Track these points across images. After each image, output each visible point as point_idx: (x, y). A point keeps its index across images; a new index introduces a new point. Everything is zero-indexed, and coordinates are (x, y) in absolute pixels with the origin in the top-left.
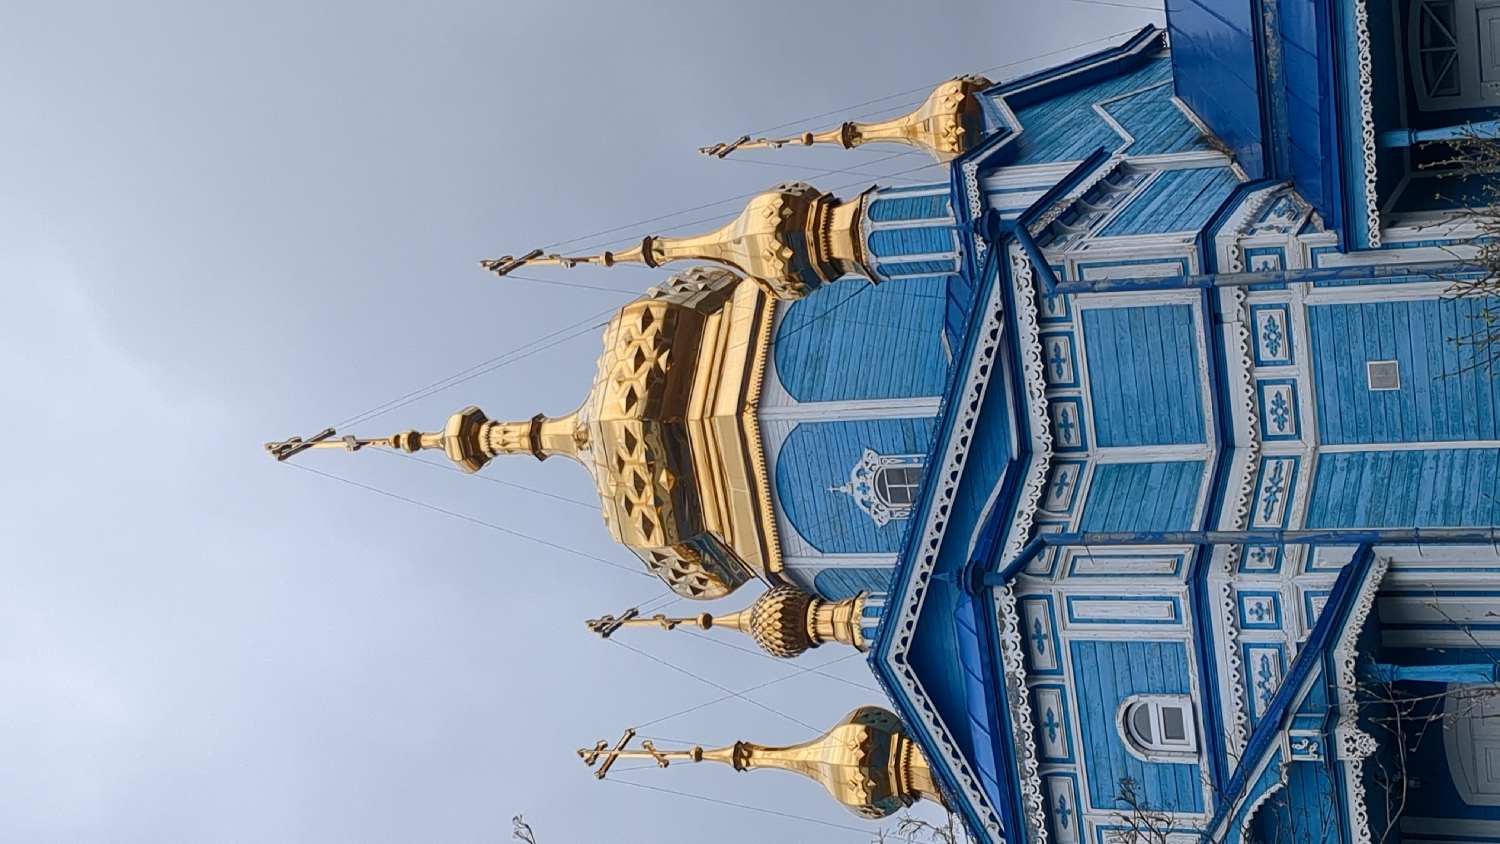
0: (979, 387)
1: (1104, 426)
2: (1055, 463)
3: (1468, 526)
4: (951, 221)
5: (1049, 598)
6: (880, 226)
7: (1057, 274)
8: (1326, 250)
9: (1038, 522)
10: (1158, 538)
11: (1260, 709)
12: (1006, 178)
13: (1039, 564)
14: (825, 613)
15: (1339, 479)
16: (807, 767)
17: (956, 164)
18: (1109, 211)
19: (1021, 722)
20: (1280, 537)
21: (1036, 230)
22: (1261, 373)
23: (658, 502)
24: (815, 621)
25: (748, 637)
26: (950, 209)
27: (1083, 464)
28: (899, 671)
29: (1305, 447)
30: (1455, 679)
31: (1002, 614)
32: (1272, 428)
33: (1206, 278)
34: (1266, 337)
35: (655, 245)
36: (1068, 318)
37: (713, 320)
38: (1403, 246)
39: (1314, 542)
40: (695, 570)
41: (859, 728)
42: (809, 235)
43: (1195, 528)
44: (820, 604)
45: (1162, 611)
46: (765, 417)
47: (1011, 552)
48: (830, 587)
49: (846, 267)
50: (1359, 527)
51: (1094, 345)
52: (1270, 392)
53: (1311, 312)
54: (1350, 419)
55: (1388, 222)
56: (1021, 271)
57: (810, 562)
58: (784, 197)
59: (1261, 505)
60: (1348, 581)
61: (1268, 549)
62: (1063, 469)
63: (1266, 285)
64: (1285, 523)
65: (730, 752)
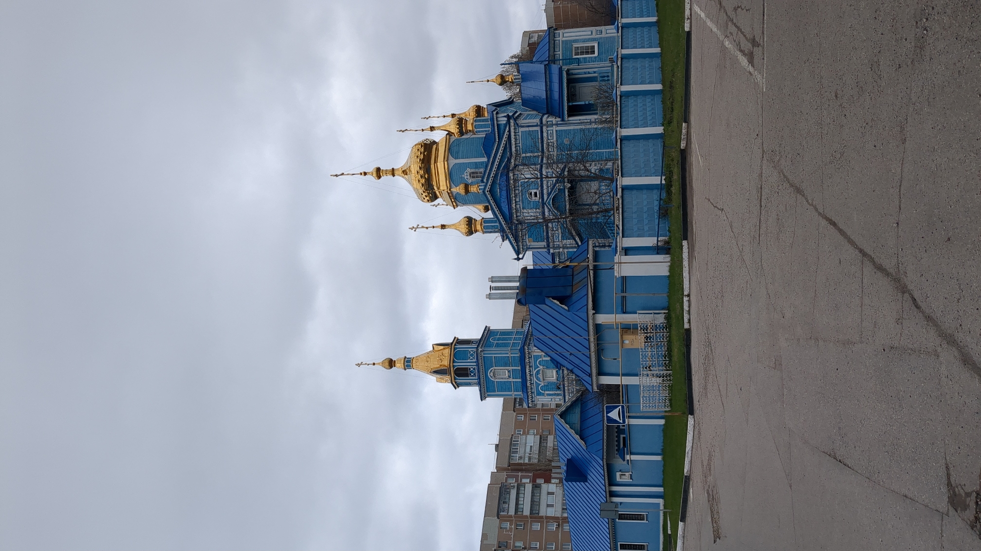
1: (524, 151)
2: (517, 156)
5: (518, 175)
7: (518, 124)
8: (559, 121)
9: (515, 163)
10: (534, 164)
13: (516, 169)
19: (513, 195)
21: (515, 118)
22: (549, 141)
27: (521, 156)
29: (555, 153)
32: (550, 150)
33: (541, 125)
34: (549, 134)
36: (519, 132)
38: (571, 120)
43: (539, 164)
47: (512, 167)
51: (523, 136)
52: (550, 144)
53: (556, 131)
55: (569, 116)
56: (512, 124)
63: (550, 126)
64: (553, 162)
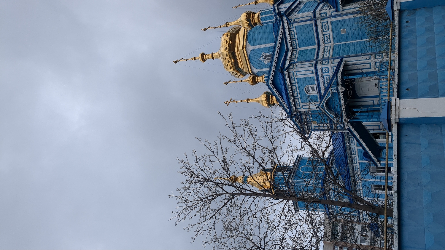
0: (280, 40)
1: (300, 45)
2: (292, 51)
3: (358, 54)
4: (273, 14)
5: (293, 72)
6: (262, 16)
7: (291, 21)
8: (333, 12)
9: (290, 61)
10: (309, 61)
11: (326, 85)
12: (281, 6)
13: (291, 67)
14: (259, 78)
15: (337, 49)
16: (258, 101)
17: (273, 5)
18: (298, 9)
19: (290, 91)
20: (328, 59)
21: (287, 14)
22: (324, 33)
23: (232, 64)
24: (257, 79)
25: (247, 83)
26: (273, 13)
27: (297, 51)
28: (271, 86)
29: (331, 44)
30: (356, 77)
31: (286, 75)
32: (326, 42)
33: (314, 19)
34: (325, 27)
35: (228, 24)
36: (293, 28)
37: (237, 35)
38: (346, 10)
39: (334, 59)
40: (238, 74)
41: (265, 95)
42: (251, 19)
43: (315, 59)
44: (258, 77)
45: (310, 72)
46: (247, 49)
47: (287, 66)
48: (259, 74)
49: (257, 24)
50: (341, 55)
51: (297, 32)
52: (325, 36)
53: (331, 22)
54: (338, 39)
56: (285, 21)
57: (256, 71)
58: (247, 13)
59: (325, 54)
60: (339, 64)
61: (326, 61)
62: (294, 52)
63: (324, 19)
64: (329, 56)
65: (246, 100)
